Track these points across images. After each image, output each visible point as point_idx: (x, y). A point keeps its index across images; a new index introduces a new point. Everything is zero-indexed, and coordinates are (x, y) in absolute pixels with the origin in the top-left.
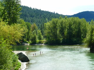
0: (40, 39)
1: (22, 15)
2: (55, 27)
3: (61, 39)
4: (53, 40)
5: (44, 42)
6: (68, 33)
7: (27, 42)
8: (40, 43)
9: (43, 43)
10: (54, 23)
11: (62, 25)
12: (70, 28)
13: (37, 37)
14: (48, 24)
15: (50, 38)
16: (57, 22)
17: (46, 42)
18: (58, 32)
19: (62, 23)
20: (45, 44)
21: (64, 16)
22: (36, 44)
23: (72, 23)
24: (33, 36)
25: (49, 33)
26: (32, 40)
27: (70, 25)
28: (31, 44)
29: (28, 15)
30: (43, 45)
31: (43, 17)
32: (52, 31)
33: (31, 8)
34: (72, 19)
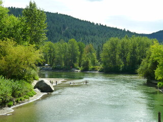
0: (94, 64)
2: (114, 49)
3: (121, 66)
4: (111, 67)
5: (99, 68)
6: (131, 58)
7: (78, 67)
8: (94, 69)
9: (97, 70)
10: (112, 44)
11: (123, 47)
12: (134, 52)
13: (90, 61)
15: (107, 64)
16: (117, 43)
17: (101, 69)
18: (117, 56)
19: (123, 44)
20: (100, 71)
22: (88, 71)
23: (137, 45)
24: (85, 61)
25: (105, 57)
26: (83, 66)
27: (135, 47)
28: (82, 71)
30: (97, 72)
32: (109, 55)
34: (138, 39)
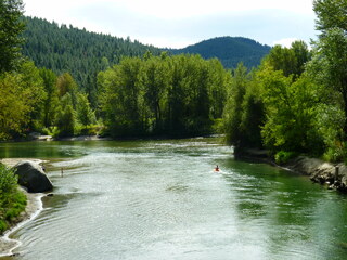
0: (85, 120)
1: (28, 47)
2: (130, 85)
3: (150, 121)
4: (126, 125)
5: (98, 129)
6: (170, 103)
7: (46, 129)
8: (85, 133)
9: (94, 134)
10: (127, 71)
11: (152, 78)
12: (177, 89)
13: (75, 114)
14: (110, 74)
15: (117, 118)
16: (137, 69)
17: (104, 130)
18: (140, 99)
19: (151, 71)
20: (100, 136)
21: (157, 52)
22: (72, 136)
23: (183, 72)
24: (63, 112)
25: (112, 102)
26: (59, 125)
27: (177, 79)
28: (58, 138)
29: (47, 45)
30: (94, 138)
31: (94, 51)
32: (122, 97)
33: (54, 24)
34: (183, 59)
